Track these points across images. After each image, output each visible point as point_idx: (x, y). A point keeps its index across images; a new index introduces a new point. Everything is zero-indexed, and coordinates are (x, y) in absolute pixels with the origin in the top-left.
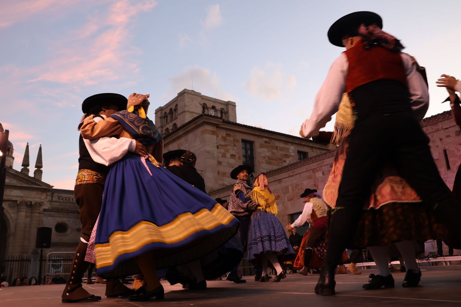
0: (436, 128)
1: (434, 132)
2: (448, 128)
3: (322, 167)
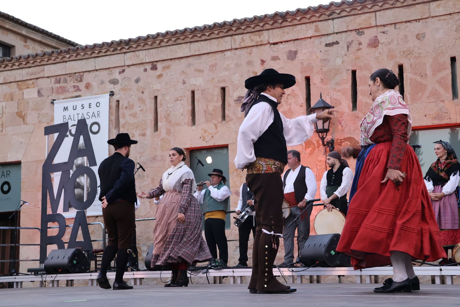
0: (258, 39)
1: (253, 46)
2: (276, 43)
3: (39, 80)
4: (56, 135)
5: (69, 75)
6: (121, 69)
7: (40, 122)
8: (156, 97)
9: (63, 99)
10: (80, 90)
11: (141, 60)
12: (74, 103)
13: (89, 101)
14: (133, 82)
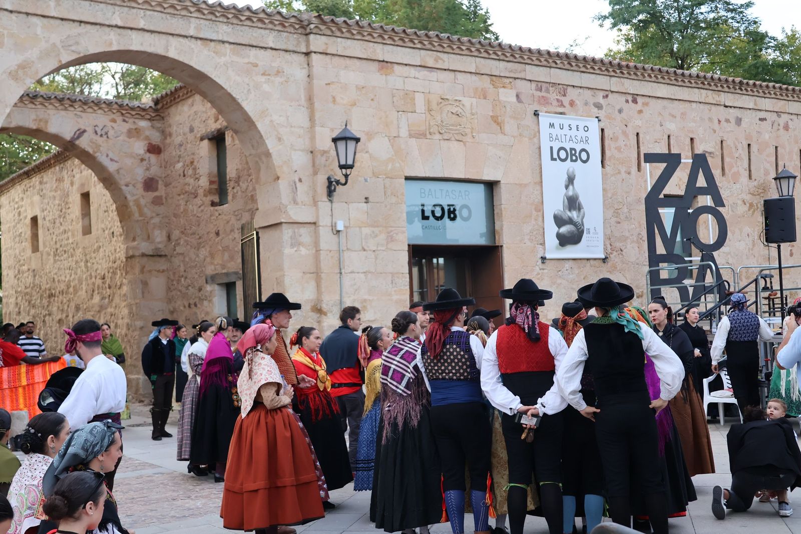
0: (718, 99)
1: (713, 104)
4: (663, 166)
5: (551, 85)
6: (605, 93)
7: (520, 135)
8: (638, 134)
9: (546, 112)
10: (564, 107)
11: (626, 89)
12: (562, 121)
13: (570, 122)
14: (616, 112)
